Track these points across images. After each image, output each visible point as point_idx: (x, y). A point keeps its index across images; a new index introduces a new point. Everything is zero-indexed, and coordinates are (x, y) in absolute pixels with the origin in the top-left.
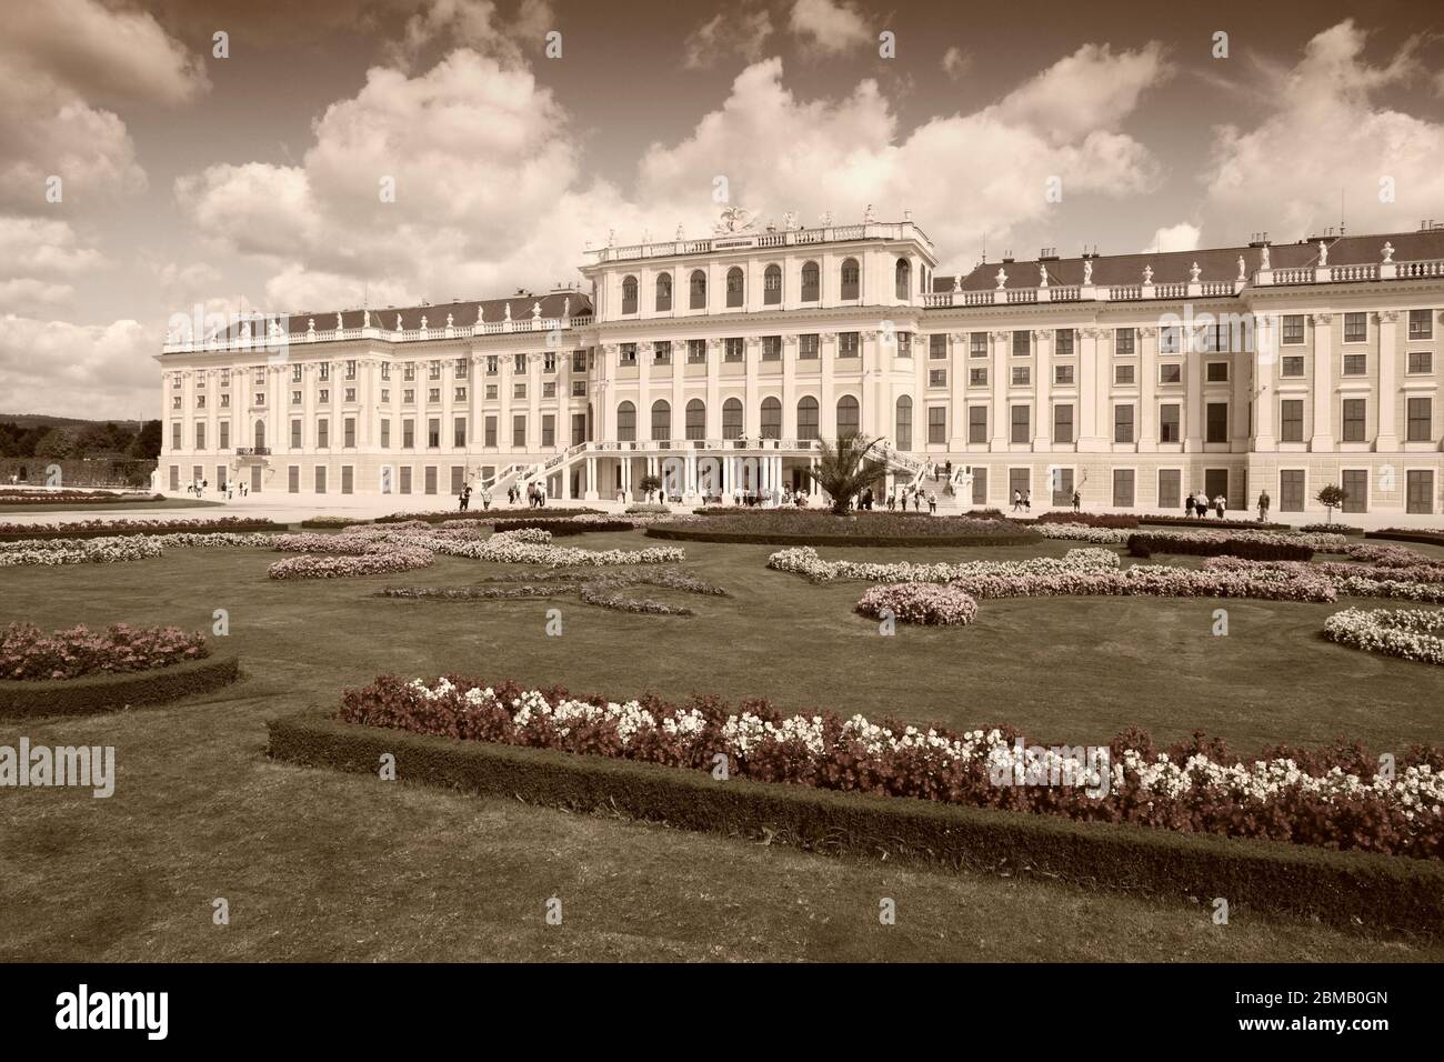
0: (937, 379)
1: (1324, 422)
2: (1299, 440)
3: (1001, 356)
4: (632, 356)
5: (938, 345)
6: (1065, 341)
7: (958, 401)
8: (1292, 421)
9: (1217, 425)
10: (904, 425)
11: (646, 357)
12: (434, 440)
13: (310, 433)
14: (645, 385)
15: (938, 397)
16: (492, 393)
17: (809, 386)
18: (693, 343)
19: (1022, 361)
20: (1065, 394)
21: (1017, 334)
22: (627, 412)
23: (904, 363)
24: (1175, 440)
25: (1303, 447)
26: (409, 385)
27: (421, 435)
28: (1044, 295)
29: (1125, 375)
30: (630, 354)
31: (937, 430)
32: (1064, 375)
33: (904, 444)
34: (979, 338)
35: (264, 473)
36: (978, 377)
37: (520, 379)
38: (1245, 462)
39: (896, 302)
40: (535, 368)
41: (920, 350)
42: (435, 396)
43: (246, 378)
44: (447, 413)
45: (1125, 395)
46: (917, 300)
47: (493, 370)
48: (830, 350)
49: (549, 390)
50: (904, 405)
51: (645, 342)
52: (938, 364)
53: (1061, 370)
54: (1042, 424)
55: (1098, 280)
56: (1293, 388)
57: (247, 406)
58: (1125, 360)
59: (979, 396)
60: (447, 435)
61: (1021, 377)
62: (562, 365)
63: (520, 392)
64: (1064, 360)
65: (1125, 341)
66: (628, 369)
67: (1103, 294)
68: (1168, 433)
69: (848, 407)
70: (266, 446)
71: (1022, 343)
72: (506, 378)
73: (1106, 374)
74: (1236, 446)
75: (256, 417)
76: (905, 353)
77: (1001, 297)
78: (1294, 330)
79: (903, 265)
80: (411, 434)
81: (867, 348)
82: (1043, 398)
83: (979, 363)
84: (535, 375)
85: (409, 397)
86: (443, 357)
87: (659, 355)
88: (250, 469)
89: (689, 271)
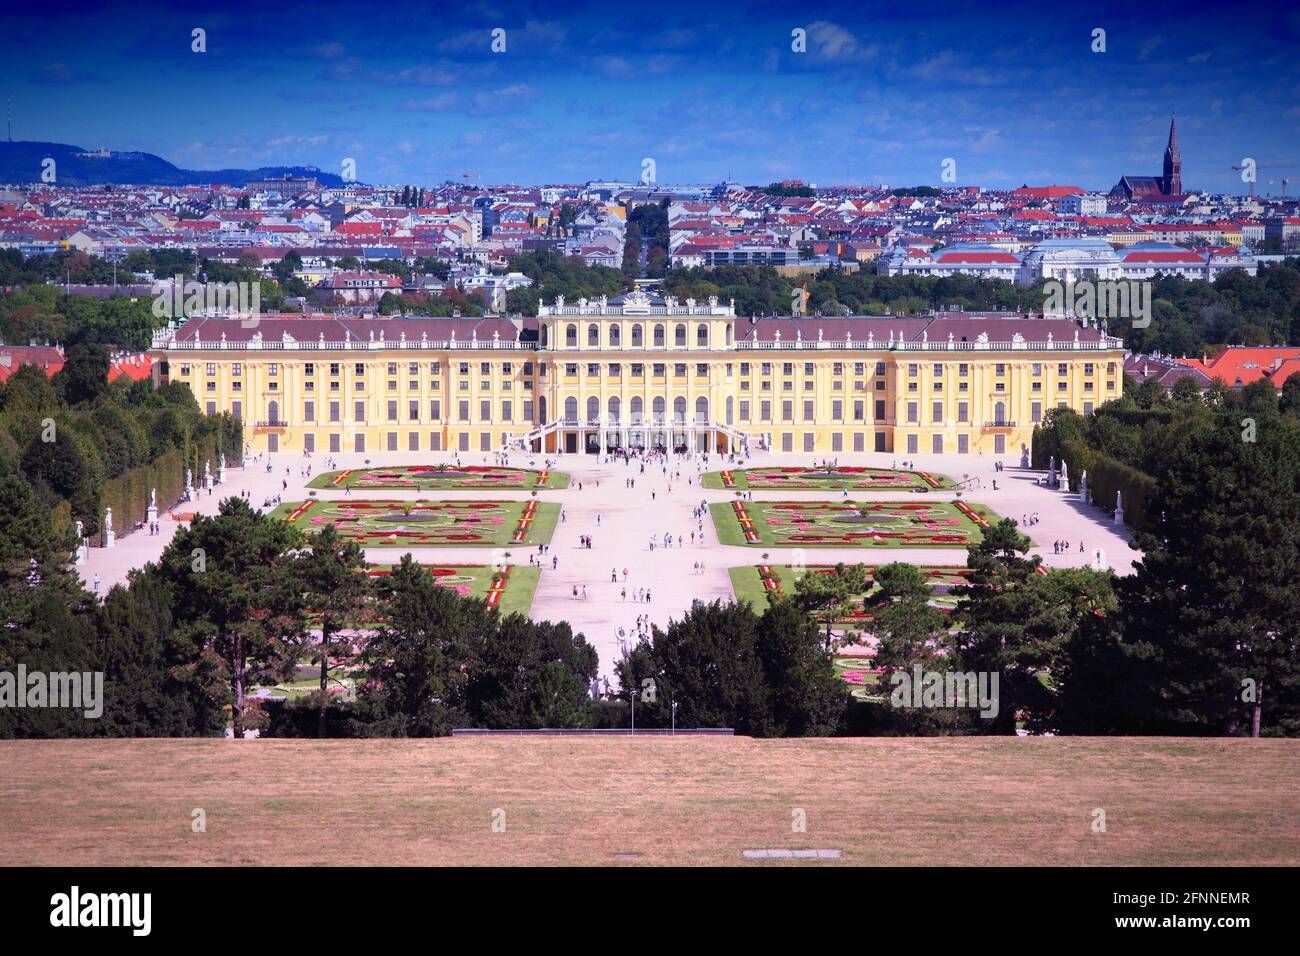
0: (745, 385)
1: (925, 413)
2: (915, 420)
3: (777, 376)
4: (574, 370)
5: (745, 368)
6: (809, 369)
7: (755, 396)
8: (912, 410)
9: (881, 411)
10: (729, 412)
11: (583, 372)
12: (414, 415)
13: (322, 412)
14: (583, 388)
15: (745, 395)
16: (464, 386)
17: (680, 392)
18: (611, 365)
19: (788, 378)
20: (809, 395)
21: (786, 364)
22: (571, 403)
23: (729, 379)
24: (861, 418)
25: (917, 424)
26: (392, 378)
27: (403, 411)
28: (799, 345)
29: (838, 386)
30: (572, 370)
31: (745, 413)
32: (809, 385)
33: (730, 421)
34: (766, 366)
35: (280, 439)
36: (766, 385)
37: (486, 378)
38: (893, 430)
39: (725, 348)
40: (496, 372)
41: (736, 371)
42: (414, 385)
43: (259, 371)
44: (425, 398)
45: (838, 395)
46: (734, 345)
47: (464, 370)
48: (692, 372)
49: (507, 386)
50: (730, 401)
51: (583, 364)
52: (745, 378)
53: (807, 383)
54: (798, 410)
55: (824, 338)
56: (913, 397)
57: (260, 391)
58: (838, 378)
59: (766, 395)
60: (425, 411)
61: (788, 385)
62: (516, 371)
63: (486, 386)
64: (809, 378)
65: (838, 368)
66: (572, 379)
67: (827, 345)
68: (858, 415)
69: (702, 404)
70: (280, 419)
71: (788, 368)
72: (475, 376)
73: (829, 386)
74: (889, 422)
75: (269, 400)
76: (730, 373)
77: (777, 345)
78: (913, 369)
79: (729, 327)
80: (395, 411)
81: (712, 372)
82: (798, 396)
83: (766, 379)
84: (496, 375)
85: (392, 385)
86: (420, 360)
87: (591, 370)
88: (266, 436)
89: (609, 324)
